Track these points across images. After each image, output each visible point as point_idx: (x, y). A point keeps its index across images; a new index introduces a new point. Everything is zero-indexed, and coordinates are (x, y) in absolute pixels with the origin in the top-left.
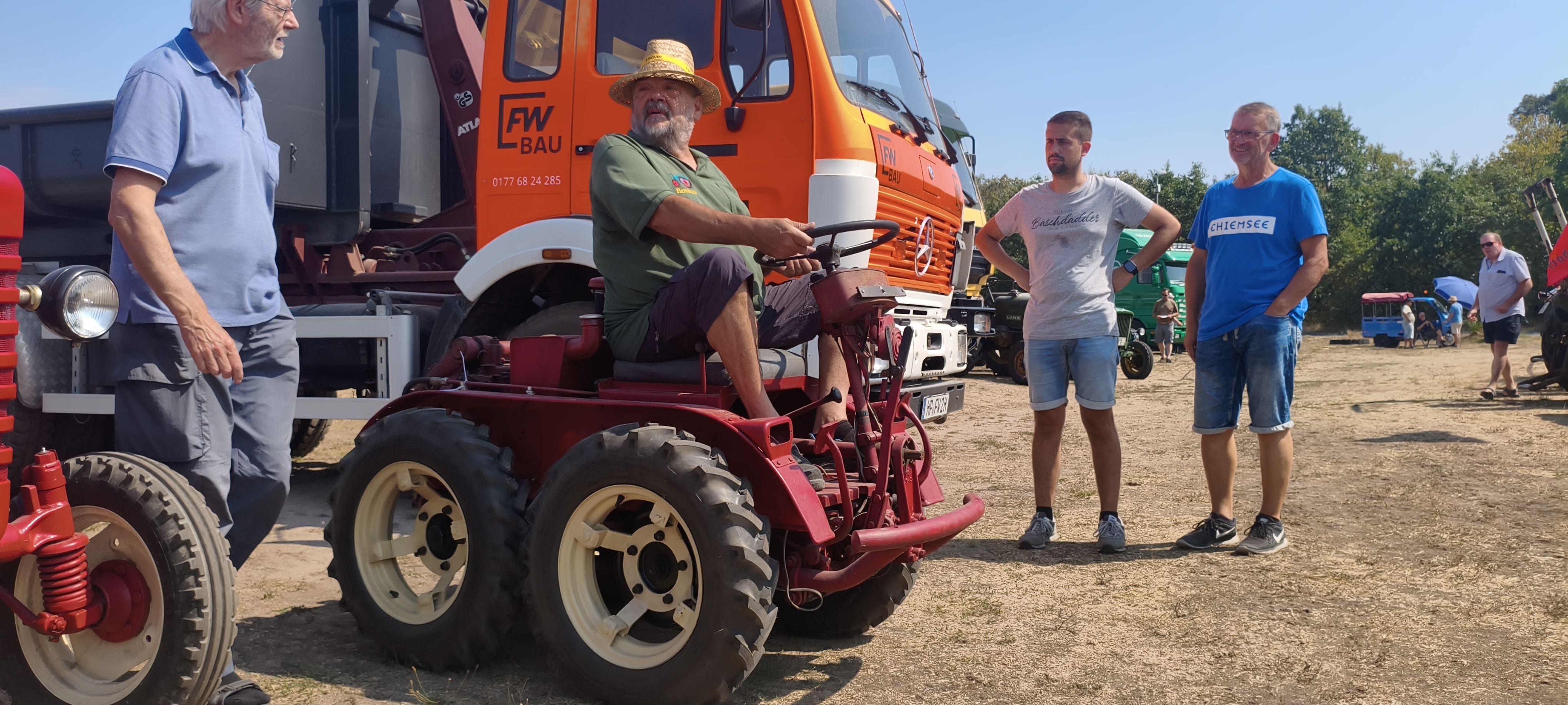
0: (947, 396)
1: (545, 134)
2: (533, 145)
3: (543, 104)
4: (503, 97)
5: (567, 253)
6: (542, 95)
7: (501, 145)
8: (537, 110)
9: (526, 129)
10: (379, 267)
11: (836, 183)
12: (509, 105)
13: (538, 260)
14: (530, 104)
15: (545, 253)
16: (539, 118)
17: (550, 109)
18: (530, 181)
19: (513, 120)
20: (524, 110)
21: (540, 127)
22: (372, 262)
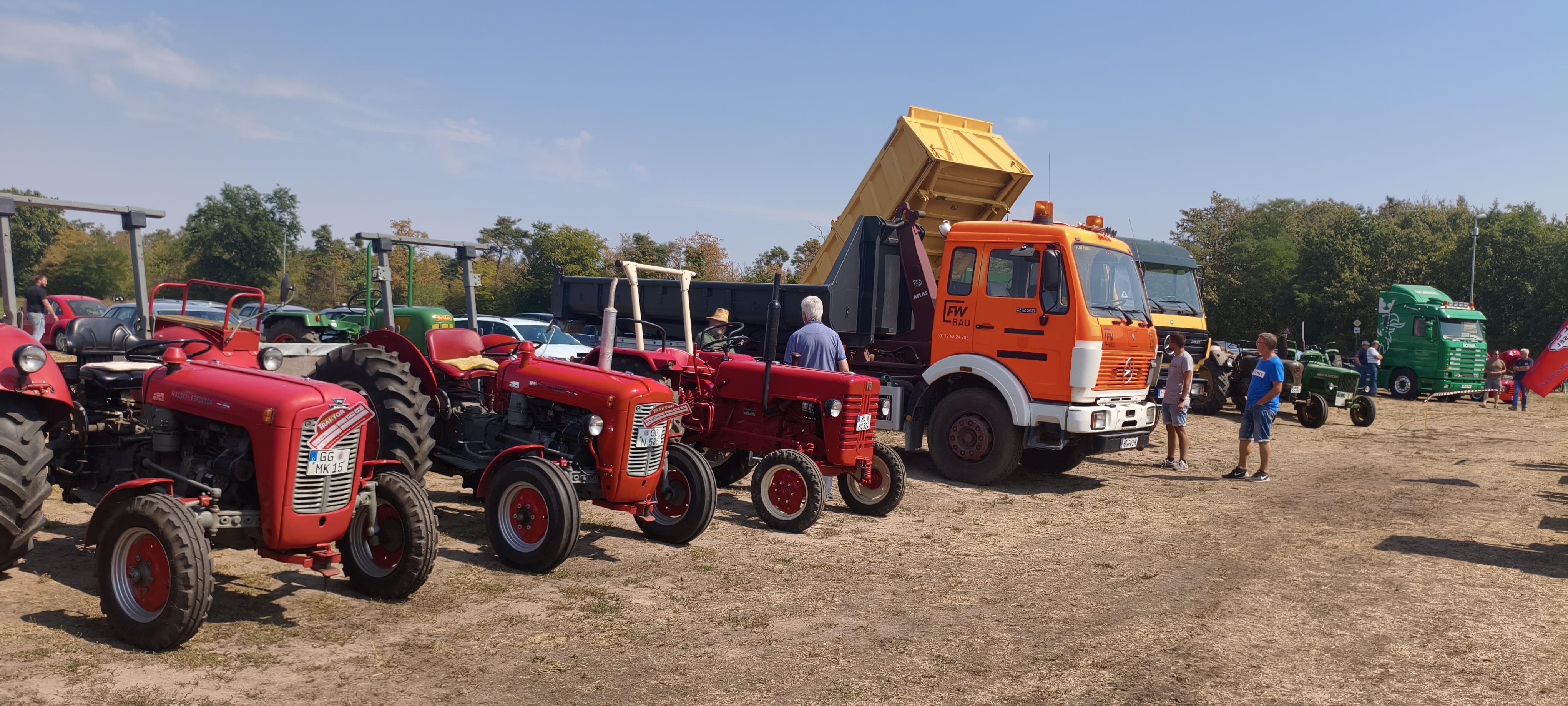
0: (1137, 439)
1: (963, 318)
2: (958, 322)
3: (963, 306)
4: (946, 301)
5: (970, 369)
6: (963, 302)
7: (944, 321)
8: (960, 308)
9: (955, 315)
10: (875, 359)
11: (1083, 351)
12: (949, 305)
13: (958, 370)
14: (958, 305)
15: (961, 368)
16: (961, 312)
17: (966, 308)
18: (956, 337)
19: (950, 311)
20: (955, 308)
21: (961, 315)
22: (873, 356)
